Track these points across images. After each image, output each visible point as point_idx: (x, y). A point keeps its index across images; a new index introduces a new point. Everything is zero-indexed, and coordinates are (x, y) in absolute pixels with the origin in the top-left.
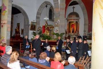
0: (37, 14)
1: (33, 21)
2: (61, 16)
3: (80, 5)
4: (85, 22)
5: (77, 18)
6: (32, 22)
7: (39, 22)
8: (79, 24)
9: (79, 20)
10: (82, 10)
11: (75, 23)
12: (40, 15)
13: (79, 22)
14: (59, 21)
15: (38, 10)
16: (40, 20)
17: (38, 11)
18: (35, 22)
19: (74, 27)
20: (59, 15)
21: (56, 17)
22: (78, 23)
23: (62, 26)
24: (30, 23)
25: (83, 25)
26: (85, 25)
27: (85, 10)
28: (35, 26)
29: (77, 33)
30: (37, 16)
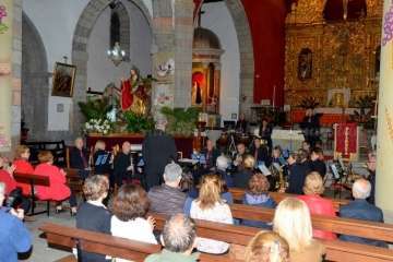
0: (76, 33)
1: (63, 61)
2: (179, 48)
3: (230, 8)
4: (243, 65)
5: (214, 52)
6: (59, 64)
7: (85, 63)
8: (219, 72)
9: (218, 58)
10: (236, 26)
11: (206, 66)
12: (88, 36)
13: (220, 65)
14: (173, 65)
15: (82, 17)
16: (88, 56)
17: (79, 21)
18: (69, 62)
19: (204, 81)
20: (171, 41)
21: (160, 49)
22: (217, 68)
23: (182, 83)
24: (51, 69)
25: (238, 76)
26: (243, 76)
27: (246, 27)
28: (70, 79)
29: (213, 103)
30: (74, 43)
